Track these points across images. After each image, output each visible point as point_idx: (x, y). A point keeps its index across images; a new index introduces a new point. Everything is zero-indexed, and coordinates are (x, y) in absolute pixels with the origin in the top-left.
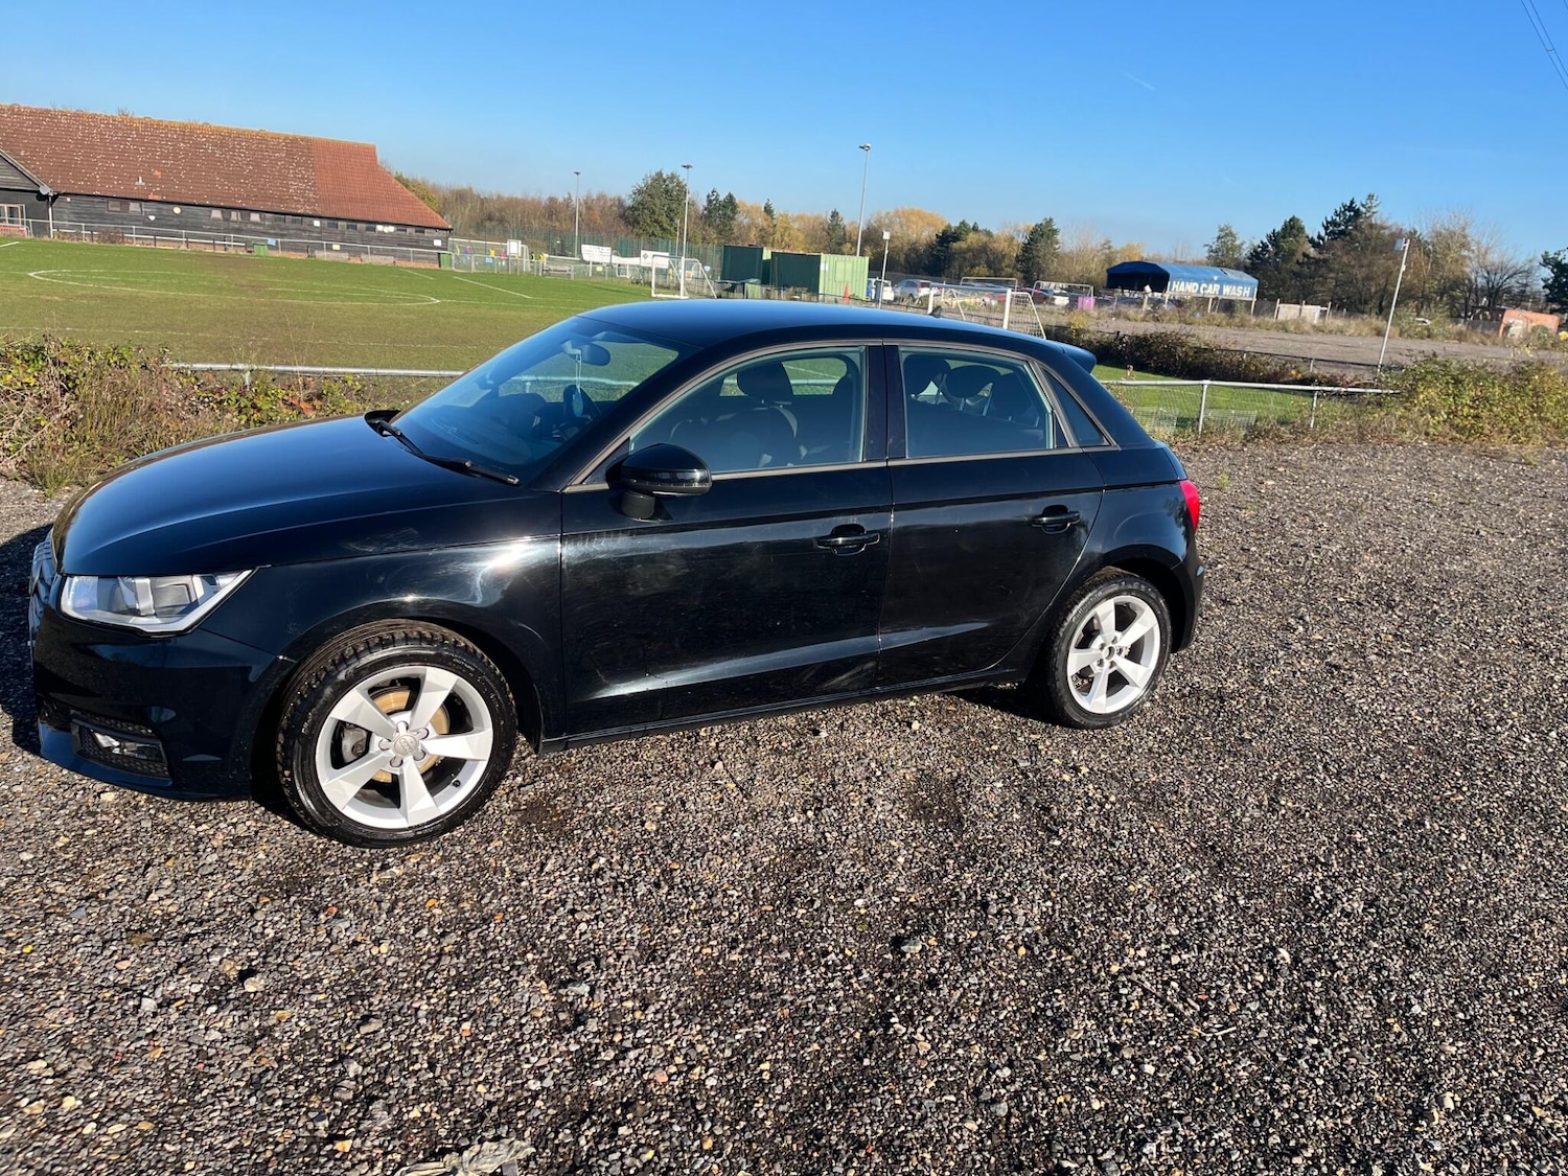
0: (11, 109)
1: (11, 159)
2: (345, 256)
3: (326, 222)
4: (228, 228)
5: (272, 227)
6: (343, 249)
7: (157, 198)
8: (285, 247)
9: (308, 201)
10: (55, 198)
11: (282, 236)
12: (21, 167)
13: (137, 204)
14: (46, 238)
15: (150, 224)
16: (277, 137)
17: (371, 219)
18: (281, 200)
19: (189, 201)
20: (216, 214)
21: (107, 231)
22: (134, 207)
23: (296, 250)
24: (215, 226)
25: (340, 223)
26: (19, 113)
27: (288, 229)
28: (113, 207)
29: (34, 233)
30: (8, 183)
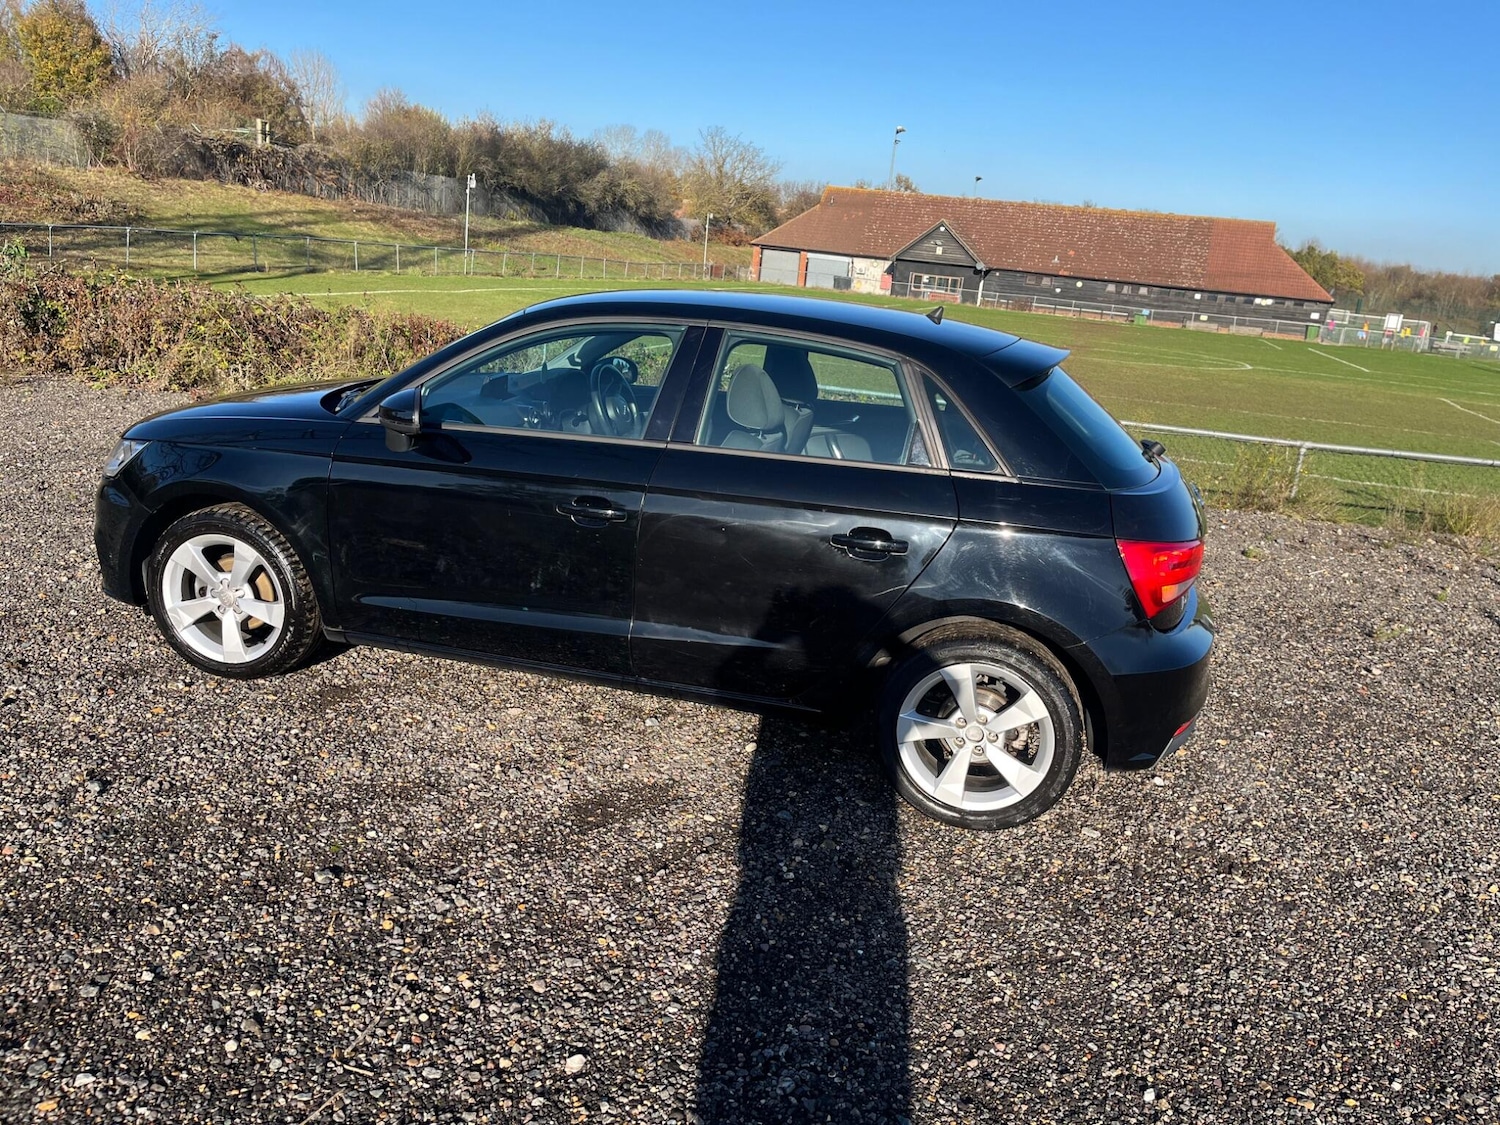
0: (975, 202)
1: (961, 241)
2: (1213, 327)
3: (1206, 295)
4: (1118, 300)
5: (1156, 300)
6: (1210, 320)
7: (1066, 273)
8: (1158, 317)
9: (1195, 276)
10: (987, 273)
11: (1163, 308)
12: (967, 247)
13: (1048, 279)
14: (968, 304)
15: (1056, 295)
16: (1182, 219)
17: (1251, 292)
18: (1171, 276)
19: (1091, 276)
20: (1111, 288)
21: (1020, 299)
22: (1046, 281)
23: (1172, 321)
24: (1109, 299)
25: (1220, 296)
26: (980, 206)
27: (1169, 301)
28: (1030, 281)
29: (964, 300)
30: (956, 260)
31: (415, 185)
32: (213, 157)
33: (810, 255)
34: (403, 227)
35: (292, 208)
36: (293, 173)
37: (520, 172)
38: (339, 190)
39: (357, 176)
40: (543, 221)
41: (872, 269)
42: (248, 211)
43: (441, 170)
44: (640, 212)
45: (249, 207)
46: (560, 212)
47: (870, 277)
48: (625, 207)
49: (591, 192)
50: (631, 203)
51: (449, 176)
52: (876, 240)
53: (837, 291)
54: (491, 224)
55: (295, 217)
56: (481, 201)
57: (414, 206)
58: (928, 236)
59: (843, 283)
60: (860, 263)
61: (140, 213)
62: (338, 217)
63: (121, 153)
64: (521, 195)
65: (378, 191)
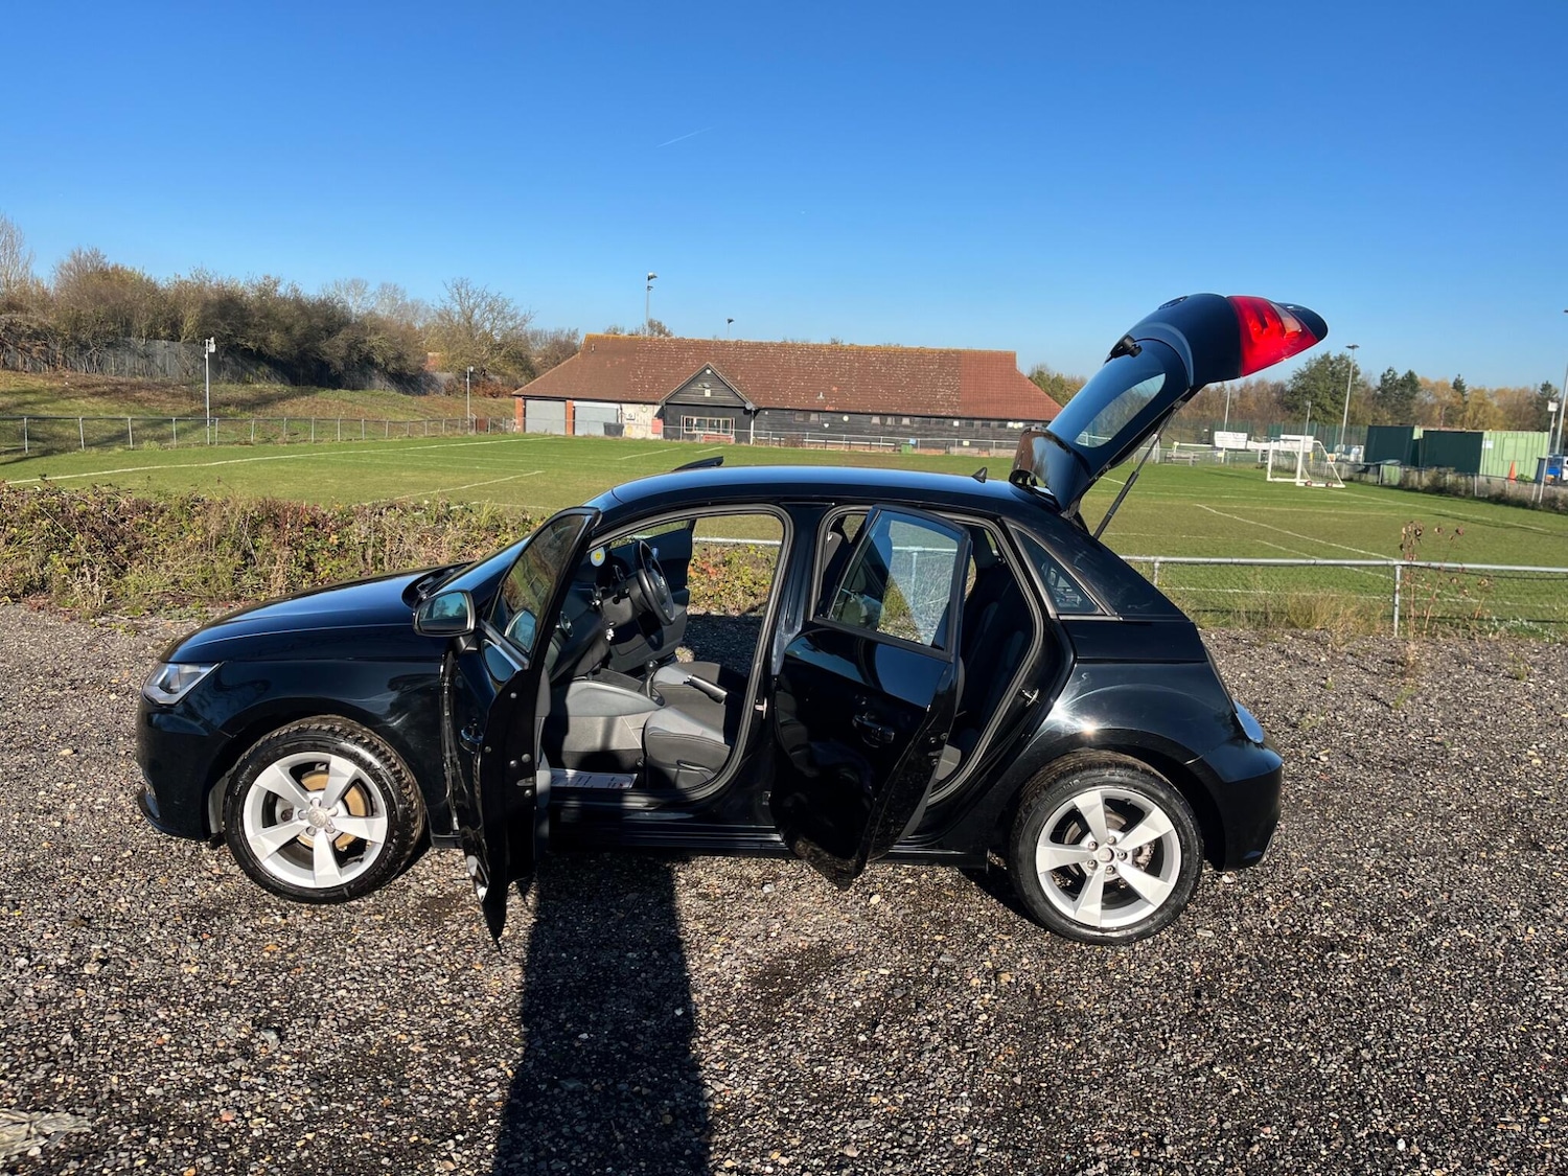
0: (736, 344)
1: (728, 382)
2: (975, 451)
3: (964, 422)
4: (883, 431)
5: (919, 429)
6: (972, 445)
7: (832, 409)
8: (924, 445)
9: (951, 405)
10: (756, 412)
11: (926, 436)
12: (735, 389)
13: (816, 415)
14: (744, 444)
15: (825, 431)
16: (933, 352)
17: (1003, 417)
18: (929, 406)
19: (856, 410)
20: (876, 420)
21: (792, 436)
22: (814, 417)
23: (936, 448)
24: (873, 430)
25: (976, 422)
26: (741, 347)
27: (931, 430)
28: (799, 418)
29: (738, 440)
30: (725, 401)
31: (133, 352)
33: (576, 403)
37: (252, 333)
38: (46, 362)
39: (66, 345)
41: (641, 414)
43: (163, 334)
44: (390, 369)
47: (641, 422)
48: (373, 364)
49: (334, 349)
50: (379, 359)
51: (173, 340)
52: (643, 387)
53: (609, 438)
58: (694, 380)
59: (614, 429)
60: (628, 409)
64: (257, 357)
65: (90, 361)
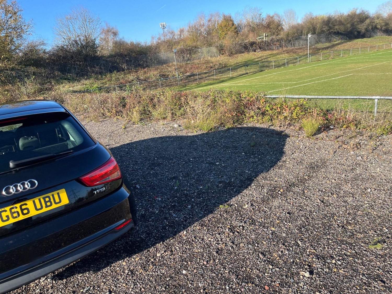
31: (303, 40)
32: (247, 46)
34: (295, 53)
35: (265, 55)
36: (268, 45)
37: (336, 27)
38: (280, 46)
39: (285, 41)
40: (346, 39)
42: (252, 59)
43: (311, 33)
44: (383, 29)
45: (253, 57)
46: (352, 36)
48: (377, 29)
49: (362, 27)
50: (379, 27)
51: (314, 34)
54: (327, 44)
55: (265, 57)
56: (324, 39)
57: (303, 45)
61: (226, 65)
62: (278, 54)
63: (225, 51)
64: (338, 33)
65: (291, 44)
